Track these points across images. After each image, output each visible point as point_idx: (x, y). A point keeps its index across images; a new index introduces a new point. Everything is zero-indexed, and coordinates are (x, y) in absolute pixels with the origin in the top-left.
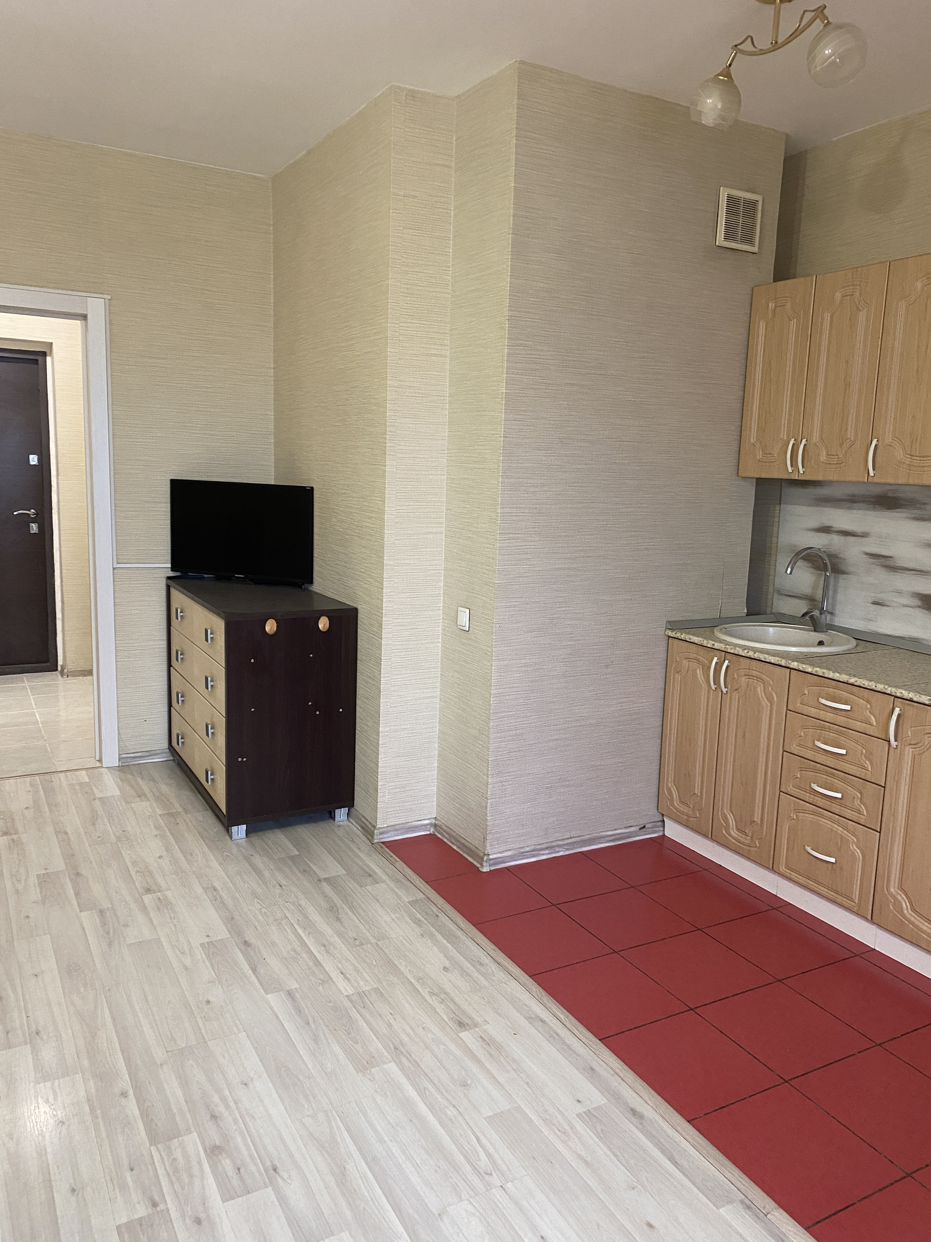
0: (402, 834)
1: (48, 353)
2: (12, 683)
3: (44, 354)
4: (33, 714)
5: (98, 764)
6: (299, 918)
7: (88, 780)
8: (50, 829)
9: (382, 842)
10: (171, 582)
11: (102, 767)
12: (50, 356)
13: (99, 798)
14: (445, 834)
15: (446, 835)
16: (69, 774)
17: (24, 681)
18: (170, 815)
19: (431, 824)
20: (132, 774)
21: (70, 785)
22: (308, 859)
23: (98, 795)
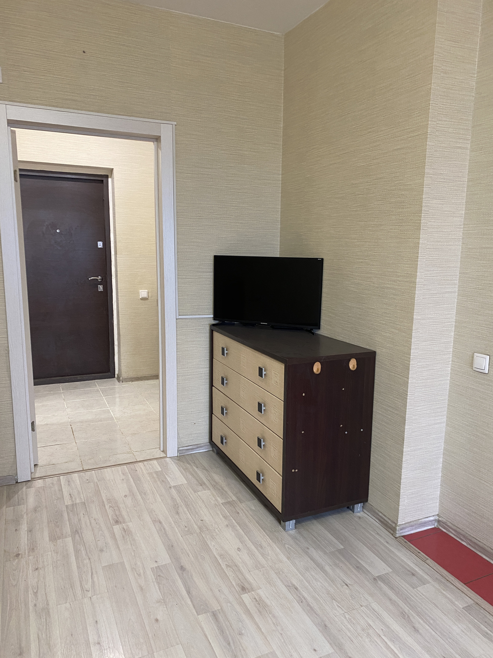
0: (416, 529)
1: (109, 176)
2: (90, 387)
3: (107, 177)
4: (109, 412)
5: (163, 455)
6: (382, 628)
7: (160, 470)
8: (147, 518)
9: (403, 536)
10: (214, 328)
11: (166, 457)
12: (111, 177)
13: (174, 487)
14: (451, 530)
15: (453, 532)
16: (145, 463)
17: (96, 385)
18: (229, 503)
19: (435, 520)
20: (189, 464)
21: (148, 473)
22: (354, 554)
23: (172, 484)
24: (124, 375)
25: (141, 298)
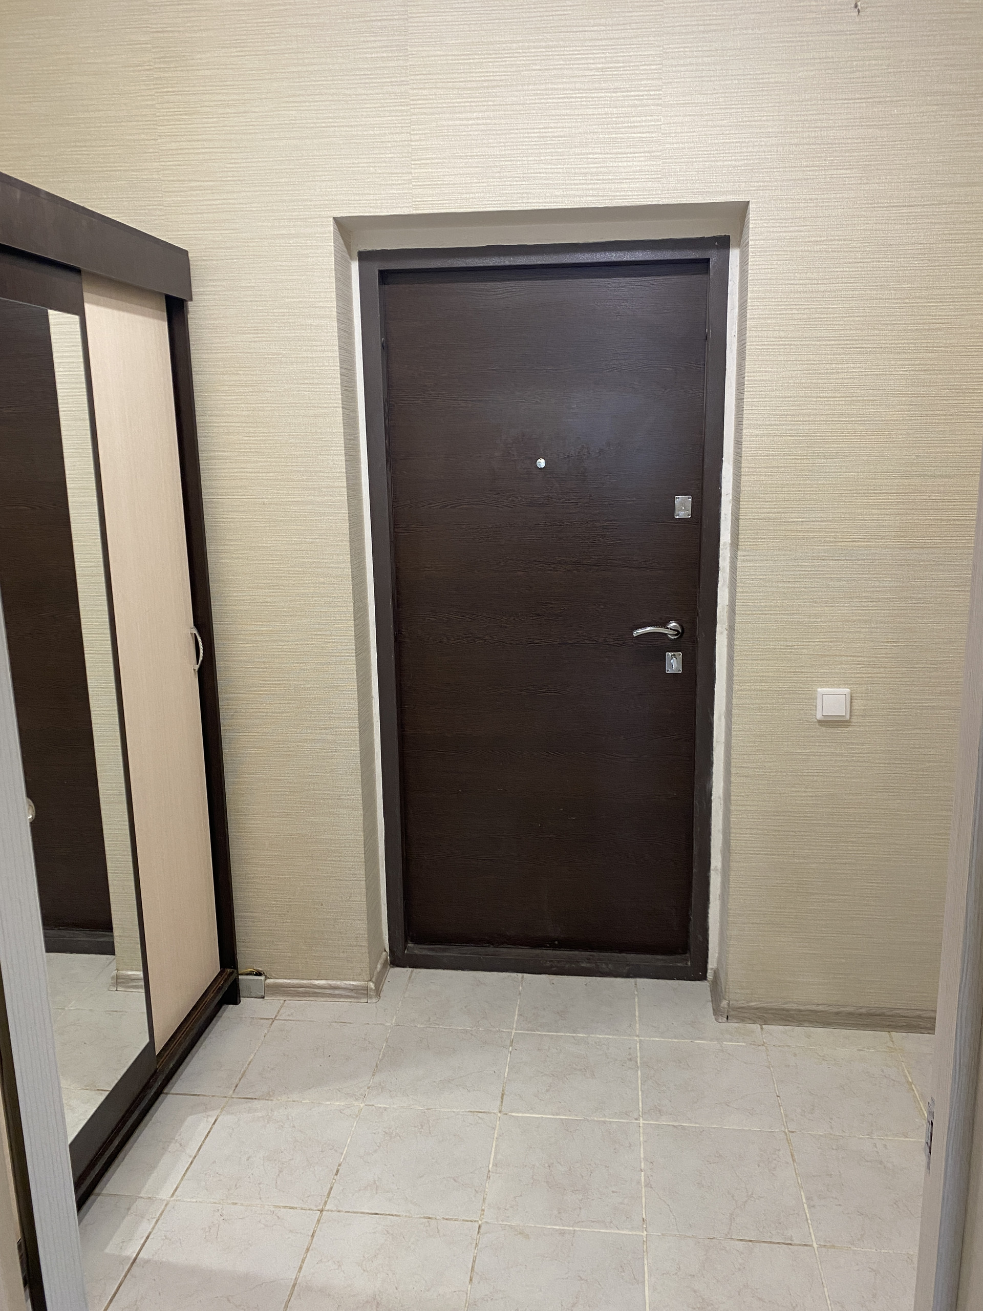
1: (732, 243)
3: (723, 243)
12: (739, 245)
24: (735, 994)
25: (819, 717)
